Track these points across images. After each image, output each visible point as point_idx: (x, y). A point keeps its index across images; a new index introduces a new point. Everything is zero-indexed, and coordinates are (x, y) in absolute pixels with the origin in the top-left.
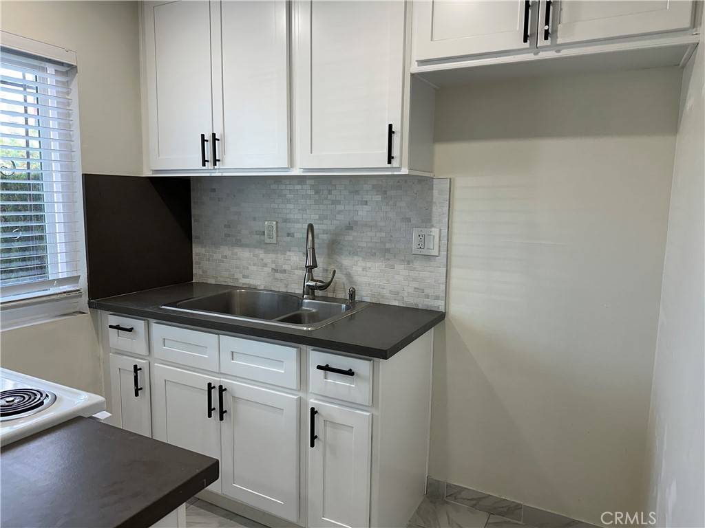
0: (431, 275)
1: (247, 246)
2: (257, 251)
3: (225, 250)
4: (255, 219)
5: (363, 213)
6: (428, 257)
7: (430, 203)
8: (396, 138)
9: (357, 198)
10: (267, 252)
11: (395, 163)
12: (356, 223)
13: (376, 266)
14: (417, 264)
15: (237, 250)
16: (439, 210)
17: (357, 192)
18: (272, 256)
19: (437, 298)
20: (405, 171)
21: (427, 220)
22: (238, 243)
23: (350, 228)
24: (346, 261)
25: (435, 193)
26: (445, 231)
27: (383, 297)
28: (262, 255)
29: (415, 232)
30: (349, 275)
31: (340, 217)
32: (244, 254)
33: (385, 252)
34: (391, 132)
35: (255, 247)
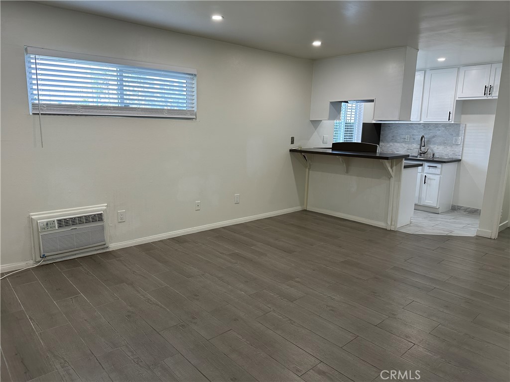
0: (458, 150)
1: (399, 142)
2: (402, 144)
3: (391, 144)
4: (402, 135)
5: (438, 133)
6: (457, 145)
7: (459, 130)
8: (451, 115)
9: (437, 129)
10: (405, 144)
11: (450, 120)
12: (436, 136)
13: (441, 148)
14: (454, 147)
15: (396, 144)
16: (462, 132)
17: (437, 127)
18: (407, 145)
19: (459, 156)
20: (453, 122)
21: (458, 135)
22: (396, 142)
23: (434, 137)
24: (432, 146)
25: (461, 128)
26: (463, 138)
27: (443, 156)
28: (404, 145)
29: (454, 138)
30: (432, 150)
31: (431, 134)
32: (398, 145)
33: (444, 143)
34: (450, 113)
35: (402, 143)
